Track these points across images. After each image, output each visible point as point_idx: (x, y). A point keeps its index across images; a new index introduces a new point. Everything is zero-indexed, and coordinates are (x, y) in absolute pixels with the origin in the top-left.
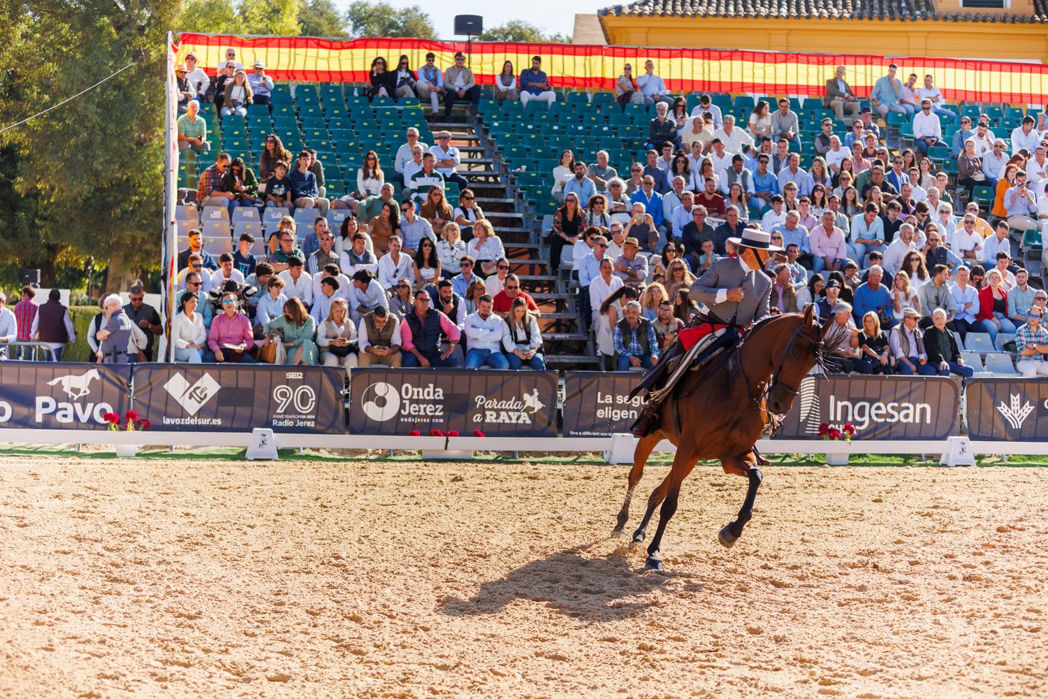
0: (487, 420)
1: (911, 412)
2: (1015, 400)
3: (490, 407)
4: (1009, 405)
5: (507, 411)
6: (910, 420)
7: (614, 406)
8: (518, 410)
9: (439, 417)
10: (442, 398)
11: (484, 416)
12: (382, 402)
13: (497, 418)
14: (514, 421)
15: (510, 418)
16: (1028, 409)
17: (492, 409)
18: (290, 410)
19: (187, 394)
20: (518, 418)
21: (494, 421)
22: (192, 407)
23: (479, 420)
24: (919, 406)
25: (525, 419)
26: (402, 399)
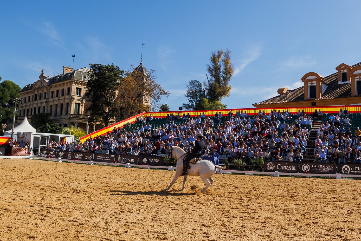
2: (145, 159)
3: (87, 157)
4: (144, 160)
7: (99, 158)
11: (86, 159)
12: (77, 156)
16: (147, 160)
18: (69, 157)
19: (61, 154)
22: (61, 156)
25: (90, 159)
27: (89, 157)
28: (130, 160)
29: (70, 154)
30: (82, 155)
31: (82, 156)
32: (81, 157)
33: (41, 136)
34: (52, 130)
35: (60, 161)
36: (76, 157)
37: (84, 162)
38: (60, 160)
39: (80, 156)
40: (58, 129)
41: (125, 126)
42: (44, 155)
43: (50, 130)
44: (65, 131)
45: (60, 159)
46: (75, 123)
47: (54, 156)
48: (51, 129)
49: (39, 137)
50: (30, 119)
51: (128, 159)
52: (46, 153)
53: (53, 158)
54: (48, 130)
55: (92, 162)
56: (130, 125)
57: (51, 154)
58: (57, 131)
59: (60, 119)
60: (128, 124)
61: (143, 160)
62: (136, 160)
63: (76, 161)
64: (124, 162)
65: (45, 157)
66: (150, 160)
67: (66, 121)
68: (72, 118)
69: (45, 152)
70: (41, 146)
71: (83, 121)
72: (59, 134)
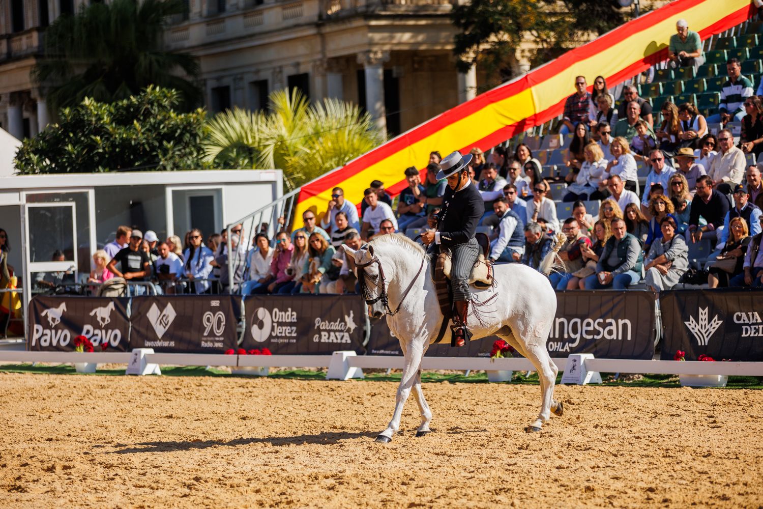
0: (322, 341)
1: (614, 328)
2: (704, 313)
3: (324, 328)
4: (696, 319)
5: (335, 331)
6: (614, 336)
8: (341, 331)
9: (293, 338)
10: (295, 320)
11: (320, 337)
12: (261, 325)
13: (328, 338)
14: (339, 341)
15: (337, 339)
16: (717, 323)
17: (325, 330)
18: (212, 334)
19: (159, 322)
20: (342, 338)
21: (327, 341)
22: (160, 331)
23: (317, 340)
24: (621, 322)
26: (273, 322)
27: (336, 326)
28: (604, 325)
29: (214, 310)
30: (290, 316)
31: (291, 324)
32: (287, 329)
33: (30, 198)
34: (125, 143)
35: (151, 368)
36: (255, 329)
37: (309, 363)
38: (146, 360)
39: (280, 324)
40: (169, 136)
41: (654, 56)
42: (50, 337)
43: (113, 145)
44: (225, 142)
45: (145, 352)
46: (361, 58)
47: (113, 336)
48: (120, 134)
49: (16, 209)
50: (27, 57)
51: (594, 325)
52: (66, 322)
53: (106, 347)
54: (93, 146)
55: (349, 363)
56: (700, 45)
57: (96, 326)
58: (165, 151)
59: (252, 36)
60: (682, 40)
61: (691, 324)
62: (643, 326)
63: (249, 362)
64: (567, 347)
65: (58, 348)
66: (742, 317)
67: (301, 50)
68: (337, 19)
69: (55, 313)
70: (33, 267)
71: (420, 38)
72: (176, 167)
